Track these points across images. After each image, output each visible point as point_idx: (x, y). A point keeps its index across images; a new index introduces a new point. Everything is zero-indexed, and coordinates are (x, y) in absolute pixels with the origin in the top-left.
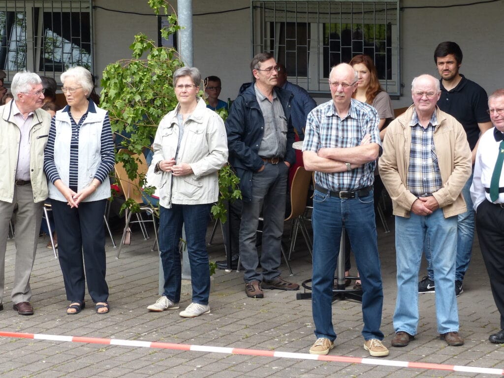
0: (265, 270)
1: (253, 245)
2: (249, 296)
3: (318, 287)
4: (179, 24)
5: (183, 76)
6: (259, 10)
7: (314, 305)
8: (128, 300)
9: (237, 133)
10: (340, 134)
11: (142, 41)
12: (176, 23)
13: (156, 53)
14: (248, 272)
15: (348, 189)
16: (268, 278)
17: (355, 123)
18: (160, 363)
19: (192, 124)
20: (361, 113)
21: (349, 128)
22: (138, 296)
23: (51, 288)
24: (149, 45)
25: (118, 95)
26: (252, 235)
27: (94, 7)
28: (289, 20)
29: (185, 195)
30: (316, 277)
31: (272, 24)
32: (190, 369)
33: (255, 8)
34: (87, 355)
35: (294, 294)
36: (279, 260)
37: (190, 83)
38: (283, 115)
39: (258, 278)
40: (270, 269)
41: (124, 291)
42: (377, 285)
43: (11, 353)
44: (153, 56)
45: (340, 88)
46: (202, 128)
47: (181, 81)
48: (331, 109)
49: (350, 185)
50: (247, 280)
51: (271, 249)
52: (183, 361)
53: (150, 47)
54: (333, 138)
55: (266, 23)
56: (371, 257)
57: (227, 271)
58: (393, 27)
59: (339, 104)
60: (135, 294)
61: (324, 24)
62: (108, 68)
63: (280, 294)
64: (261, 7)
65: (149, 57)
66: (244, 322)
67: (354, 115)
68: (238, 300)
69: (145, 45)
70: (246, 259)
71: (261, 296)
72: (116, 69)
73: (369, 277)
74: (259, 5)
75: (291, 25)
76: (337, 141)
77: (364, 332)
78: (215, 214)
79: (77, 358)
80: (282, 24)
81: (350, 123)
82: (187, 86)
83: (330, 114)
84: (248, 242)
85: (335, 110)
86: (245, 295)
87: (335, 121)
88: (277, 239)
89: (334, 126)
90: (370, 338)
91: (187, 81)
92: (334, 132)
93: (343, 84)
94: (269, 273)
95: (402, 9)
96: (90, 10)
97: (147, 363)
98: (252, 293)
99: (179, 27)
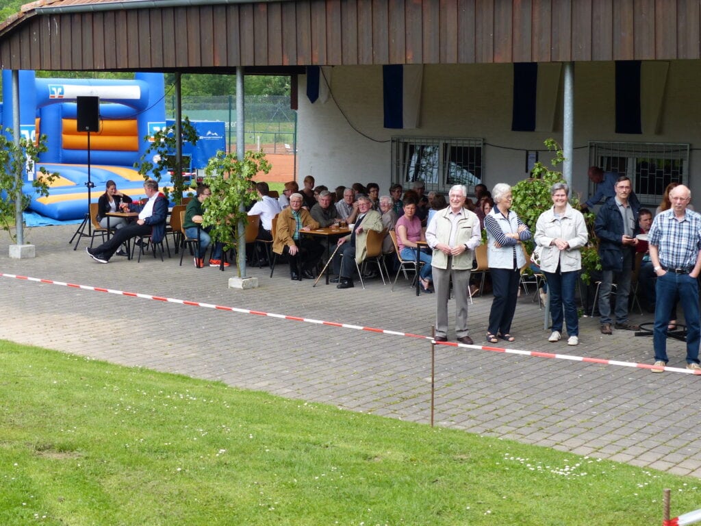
0: (617, 317)
1: (608, 300)
2: (603, 333)
3: (659, 329)
4: (564, 157)
5: (560, 189)
6: (594, 148)
7: (655, 340)
8: (525, 332)
9: (601, 226)
10: (677, 230)
11: (539, 167)
12: (562, 156)
13: (549, 175)
14: (604, 317)
15: (682, 267)
16: (619, 322)
17: (688, 224)
18: (555, 372)
19: (566, 220)
20: (694, 218)
21: (684, 227)
22: (531, 330)
23: (474, 323)
24: (544, 170)
25: (522, 201)
26: (607, 294)
27: (484, 144)
28: (614, 156)
29: (570, 265)
30: (657, 323)
31: (602, 158)
32: (575, 377)
33: (591, 147)
34: (507, 365)
35: (633, 333)
36: (626, 311)
37: (564, 193)
38: (633, 218)
39: (609, 321)
40: (621, 316)
41: (520, 326)
42: (698, 329)
43: (458, 362)
44: (547, 177)
45: (678, 201)
46: (573, 222)
47: (558, 192)
48: (672, 214)
49: (683, 264)
50: (602, 322)
51: (621, 304)
52: (568, 371)
53: (545, 171)
54: (673, 233)
55: (598, 157)
56: (694, 311)
57: (585, 316)
58: (684, 162)
59: (677, 211)
60: (529, 328)
61: (637, 159)
62: (519, 184)
63: (624, 333)
64: (595, 147)
65: (544, 178)
66: (603, 349)
67: (688, 219)
68: (596, 335)
69: (541, 169)
70: (603, 309)
71: (610, 333)
72: (524, 184)
73: (692, 324)
74: (594, 145)
75: (615, 158)
76: (675, 235)
77: (687, 359)
78: (583, 279)
79: (501, 366)
80: (609, 158)
81: (684, 224)
82: (562, 195)
83: (671, 217)
84: (605, 298)
85: (675, 215)
86: (599, 332)
87: (674, 222)
88: (626, 297)
89: (673, 226)
90: (691, 363)
91: (562, 192)
92: (673, 230)
93: (681, 199)
94: (620, 319)
95: (691, 150)
96: (481, 146)
97: (546, 372)
98: (604, 331)
99: (564, 159)
